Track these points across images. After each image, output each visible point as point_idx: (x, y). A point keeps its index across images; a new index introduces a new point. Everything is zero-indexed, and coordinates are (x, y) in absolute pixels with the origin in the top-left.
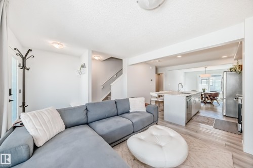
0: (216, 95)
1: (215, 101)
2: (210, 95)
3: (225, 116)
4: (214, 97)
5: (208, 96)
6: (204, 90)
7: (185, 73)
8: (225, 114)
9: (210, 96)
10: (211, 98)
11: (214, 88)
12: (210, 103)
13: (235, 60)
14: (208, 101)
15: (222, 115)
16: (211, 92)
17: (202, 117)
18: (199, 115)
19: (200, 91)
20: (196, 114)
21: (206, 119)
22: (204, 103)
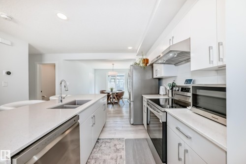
0: (122, 94)
1: (121, 100)
2: (117, 95)
3: (133, 124)
4: (120, 97)
5: (115, 96)
6: (112, 90)
7: (95, 70)
8: (132, 122)
10: (117, 99)
12: (116, 103)
13: (137, 55)
14: (116, 101)
15: (130, 125)
16: (117, 92)
17: (107, 144)
18: (103, 139)
19: (109, 91)
20: (98, 139)
21: (113, 148)
22: (112, 103)
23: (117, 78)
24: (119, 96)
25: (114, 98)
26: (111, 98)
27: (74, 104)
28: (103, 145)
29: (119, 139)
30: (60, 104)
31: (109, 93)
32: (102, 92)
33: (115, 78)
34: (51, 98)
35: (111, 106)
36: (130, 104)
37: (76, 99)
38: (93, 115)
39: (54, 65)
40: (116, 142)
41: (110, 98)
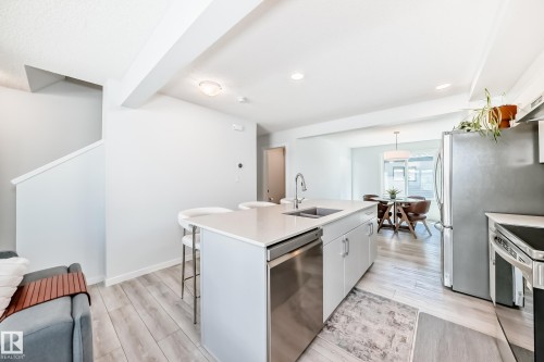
0: (423, 207)
1: (419, 223)
2: (408, 208)
3: (451, 289)
4: (416, 215)
5: (402, 212)
6: (393, 194)
7: (352, 149)
8: (448, 283)
9: (406, 210)
10: (409, 218)
11: (418, 188)
12: (406, 229)
13: (471, 100)
14: (404, 224)
15: (441, 289)
16: (411, 200)
17: (373, 304)
18: (364, 292)
19: (384, 196)
20: (355, 288)
21: (385, 316)
22: (394, 228)
23: (411, 164)
24: (415, 211)
25: (400, 215)
26: (390, 214)
27: (314, 213)
28: (365, 302)
29: (404, 306)
30: (295, 210)
31: (386, 203)
32: (369, 198)
33: (403, 165)
34: (282, 201)
35: (390, 233)
36: (442, 233)
37: (318, 207)
38: (344, 237)
39: (284, 149)
40: (395, 308)
41: (387, 213)
